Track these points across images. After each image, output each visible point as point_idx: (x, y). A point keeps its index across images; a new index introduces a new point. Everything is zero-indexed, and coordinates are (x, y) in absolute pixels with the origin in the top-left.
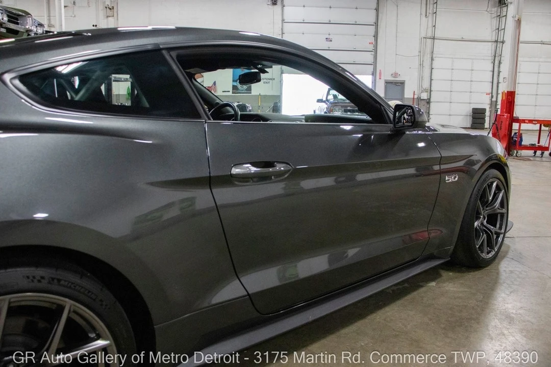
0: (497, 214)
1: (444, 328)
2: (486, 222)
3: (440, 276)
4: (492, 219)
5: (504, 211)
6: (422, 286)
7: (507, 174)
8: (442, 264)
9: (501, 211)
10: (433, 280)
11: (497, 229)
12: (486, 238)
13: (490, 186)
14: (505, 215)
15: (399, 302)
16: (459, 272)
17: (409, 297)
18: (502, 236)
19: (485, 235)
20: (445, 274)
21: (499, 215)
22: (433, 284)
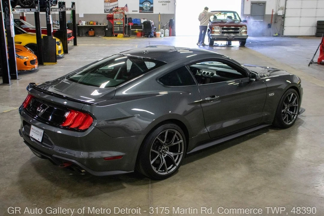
0: (294, 106)
1: (266, 146)
2: (289, 110)
3: (268, 131)
4: (292, 109)
5: (297, 105)
6: (261, 134)
7: (299, 90)
8: (268, 126)
9: (296, 105)
10: (265, 132)
11: (294, 113)
12: (288, 117)
13: (290, 96)
14: (298, 107)
15: (252, 139)
16: (276, 130)
17: (255, 138)
18: (296, 116)
19: (287, 115)
20: (270, 130)
21: (295, 107)
22: (265, 134)
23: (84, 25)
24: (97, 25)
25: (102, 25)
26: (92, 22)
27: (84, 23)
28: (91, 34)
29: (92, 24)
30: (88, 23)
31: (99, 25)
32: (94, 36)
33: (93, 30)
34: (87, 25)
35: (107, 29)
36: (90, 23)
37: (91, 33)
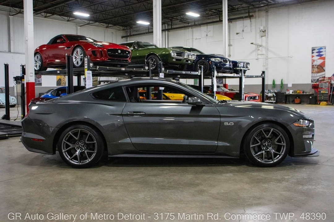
11: (278, 153)
12: (264, 153)
14: (285, 147)
18: (281, 156)
23: (291, 93)
24: (304, 93)
25: (307, 94)
26: (299, 91)
27: (291, 92)
28: (296, 102)
29: (298, 93)
30: (296, 92)
31: (305, 94)
32: (300, 103)
33: (299, 98)
34: (294, 94)
35: (311, 97)
36: (297, 92)
37: (297, 100)
